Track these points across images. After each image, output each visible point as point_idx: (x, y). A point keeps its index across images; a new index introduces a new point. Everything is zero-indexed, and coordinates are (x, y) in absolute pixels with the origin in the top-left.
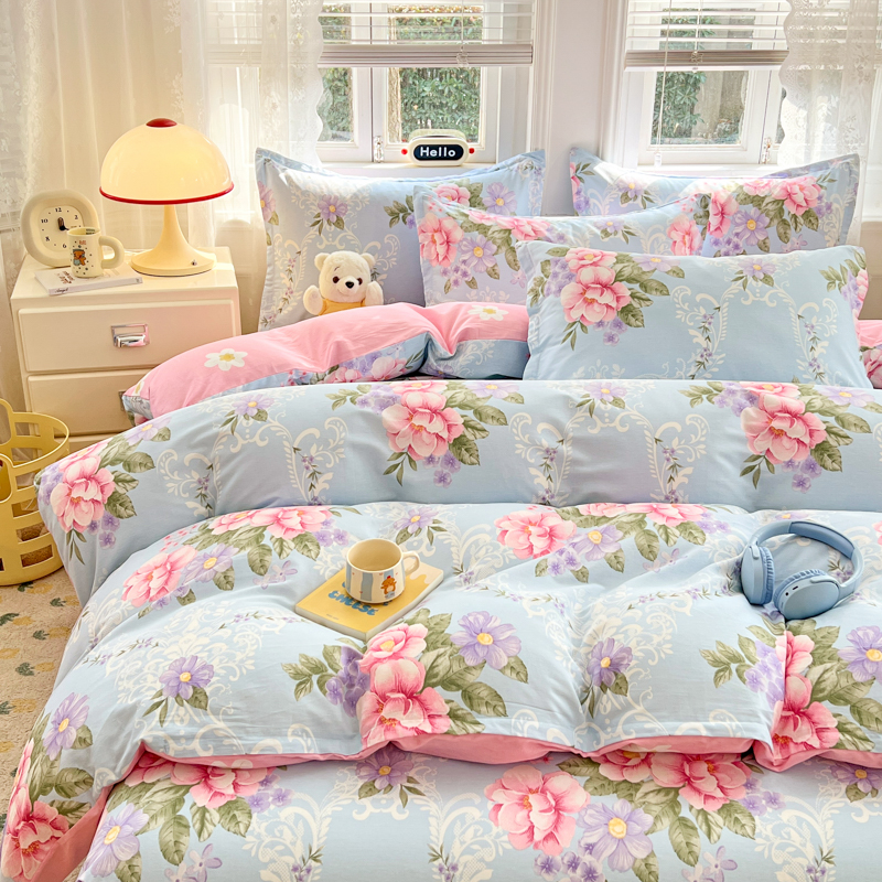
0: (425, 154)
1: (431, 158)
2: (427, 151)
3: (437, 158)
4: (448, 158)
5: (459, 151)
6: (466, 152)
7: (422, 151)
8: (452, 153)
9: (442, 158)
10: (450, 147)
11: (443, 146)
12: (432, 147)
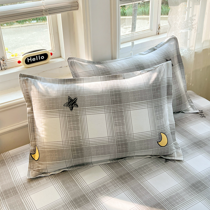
0: (30, 61)
1: (33, 62)
2: (31, 59)
3: (36, 61)
4: (41, 60)
5: (45, 56)
6: (49, 55)
7: (28, 60)
8: (43, 57)
9: (39, 61)
10: (41, 55)
11: (38, 56)
12: (32, 57)
